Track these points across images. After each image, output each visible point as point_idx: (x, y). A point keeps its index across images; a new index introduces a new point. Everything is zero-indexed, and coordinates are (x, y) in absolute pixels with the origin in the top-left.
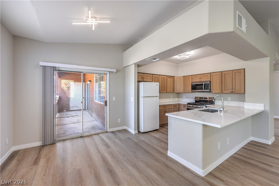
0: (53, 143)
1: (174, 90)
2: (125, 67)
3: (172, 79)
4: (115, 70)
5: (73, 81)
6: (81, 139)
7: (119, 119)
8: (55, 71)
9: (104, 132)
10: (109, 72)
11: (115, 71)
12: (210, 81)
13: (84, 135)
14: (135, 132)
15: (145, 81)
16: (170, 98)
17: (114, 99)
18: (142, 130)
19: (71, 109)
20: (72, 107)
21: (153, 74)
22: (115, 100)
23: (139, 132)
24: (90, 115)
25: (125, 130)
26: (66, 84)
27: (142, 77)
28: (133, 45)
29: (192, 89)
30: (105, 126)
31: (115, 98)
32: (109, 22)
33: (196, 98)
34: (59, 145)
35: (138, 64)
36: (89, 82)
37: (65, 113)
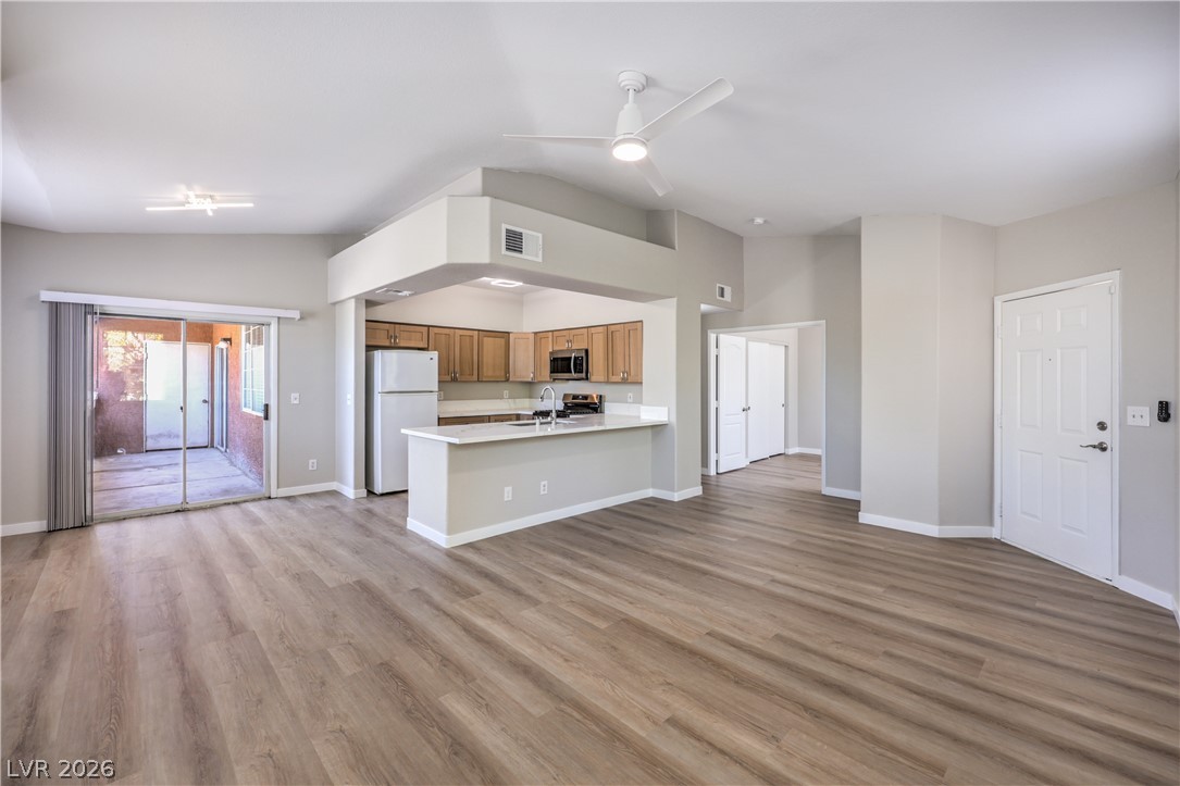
0: (84, 525)
1: (507, 371)
2: (334, 304)
3: (502, 341)
4: (298, 312)
5: (160, 336)
6: (180, 517)
7: (311, 461)
8: (89, 317)
9: (260, 499)
10: (279, 318)
11: (296, 315)
12: (587, 351)
13: (188, 506)
14: (355, 494)
15: (402, 345)
16: (502, 398)
17: (294, 398)
18: (379, 488)
19: (150, 444)
20: (152, 437)
21: (429, 326)
22: (296, 402)
23: (370, 493)
24: (226, 463)
25: (334, 493)
26: (128, 348)
27: (391, 333)
28: (365, 237)
29: (553, 371)
30: (261, 479)
31: (297, 395)
32: (251, 205)
33: (566, 396)
34: (103, 533)
35: (369, 298)
36: (223, 345)
37: (124, 459)
